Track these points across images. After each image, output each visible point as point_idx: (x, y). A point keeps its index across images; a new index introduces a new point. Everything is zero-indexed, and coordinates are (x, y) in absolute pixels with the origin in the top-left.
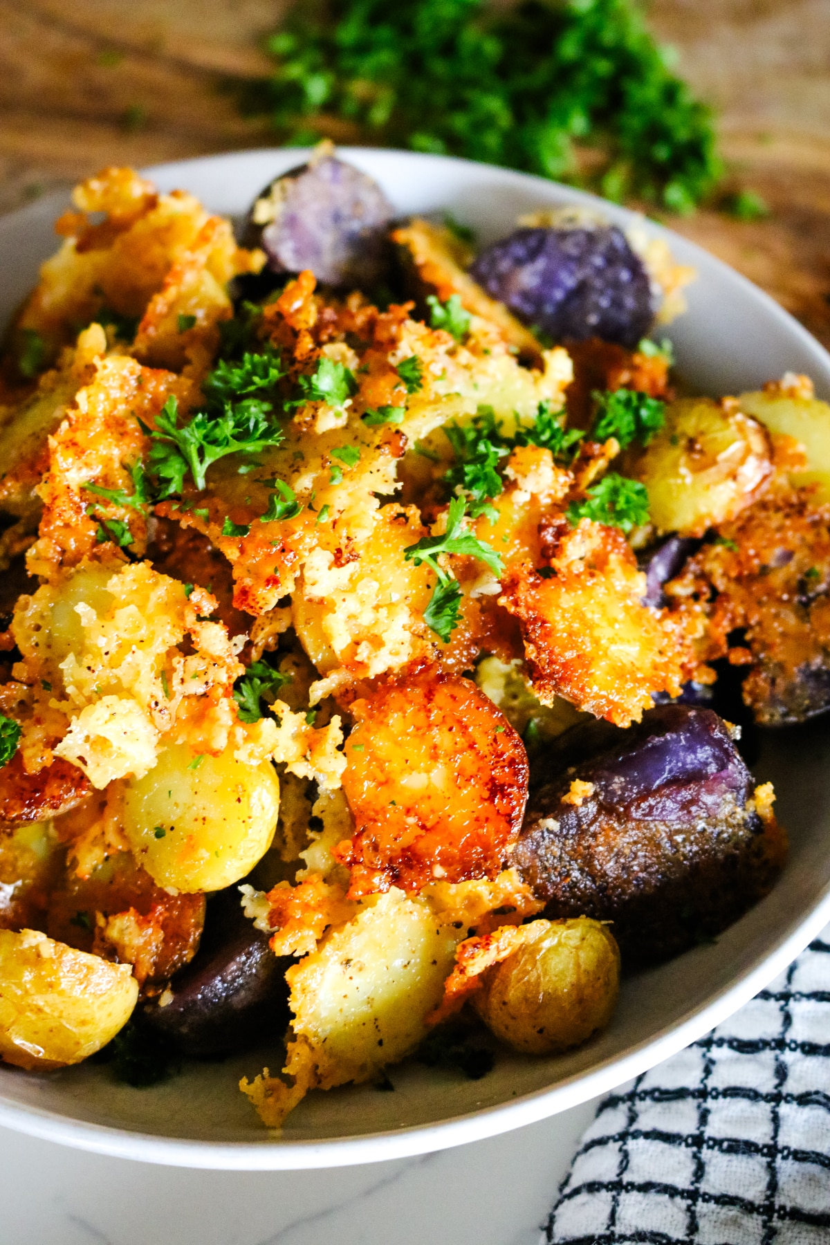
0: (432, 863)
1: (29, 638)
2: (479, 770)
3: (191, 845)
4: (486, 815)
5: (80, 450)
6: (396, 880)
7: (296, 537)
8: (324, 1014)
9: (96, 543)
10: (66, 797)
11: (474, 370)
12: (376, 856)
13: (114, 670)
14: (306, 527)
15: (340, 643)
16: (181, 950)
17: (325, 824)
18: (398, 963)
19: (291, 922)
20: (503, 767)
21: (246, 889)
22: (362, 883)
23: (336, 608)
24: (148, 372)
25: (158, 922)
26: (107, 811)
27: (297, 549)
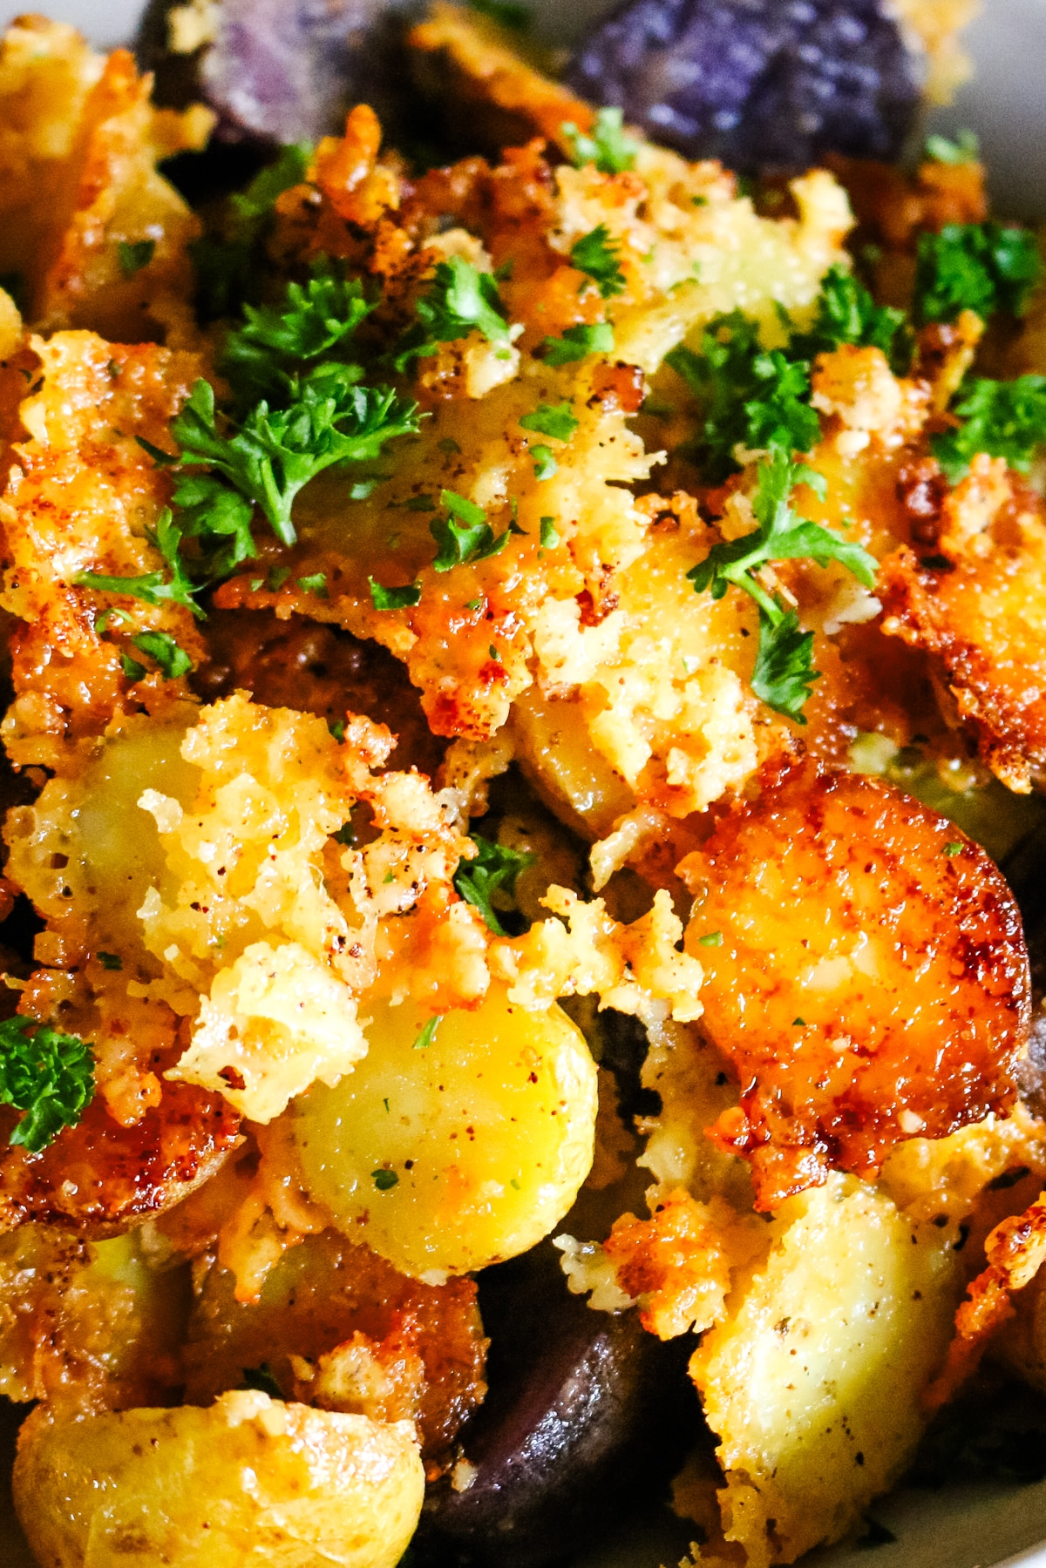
0: (896, 1112)
1: (49, 883)
2: (936, 927)
3: (460, 1183)
4: (968, 1004)
5: (58, 514)
6: (838, 1157)
7: (510, 585)
8: (766, 1424)
9: (126, 684)
10: (201, 1154)
11: (688, 239)
12: (791, 1124)
13: (242, 900)
14: (523, 564)
15: (632, 763)
16: (463, 1385)
17: (664, 1098)
18: (860, 1310)
19: (670, 1277)
20: (976, 913)
21: (563, 1242)
22: (781, 1176)
23: (610, 700)
24: (124, 354)
25: (410, 1344)
26: (265, 1170)
27: (518, 607)
